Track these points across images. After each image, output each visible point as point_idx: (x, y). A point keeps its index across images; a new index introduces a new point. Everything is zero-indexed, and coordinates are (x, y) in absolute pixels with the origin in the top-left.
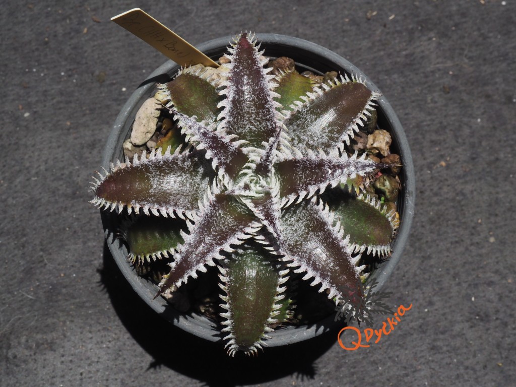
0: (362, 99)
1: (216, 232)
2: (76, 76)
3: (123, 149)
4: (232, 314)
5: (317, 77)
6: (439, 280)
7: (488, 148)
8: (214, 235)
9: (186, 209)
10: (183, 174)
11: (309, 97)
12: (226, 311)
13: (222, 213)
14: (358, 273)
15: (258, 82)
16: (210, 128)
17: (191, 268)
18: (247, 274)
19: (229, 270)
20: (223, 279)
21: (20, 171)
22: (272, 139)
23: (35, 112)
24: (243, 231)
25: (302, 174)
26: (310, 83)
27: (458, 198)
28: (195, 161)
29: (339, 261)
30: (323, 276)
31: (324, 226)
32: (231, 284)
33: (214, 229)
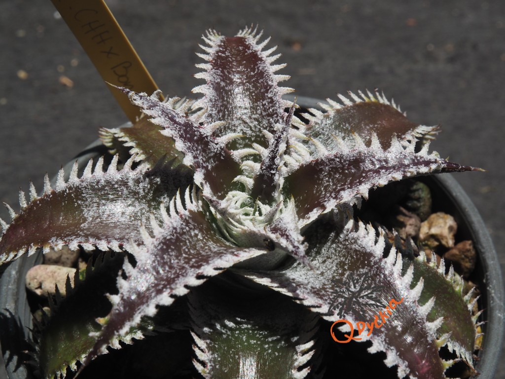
1: (189, 255)
8: (186, 258)
10: (137, 204)
13: (200, 235)
14: (432, 333)
15: (254, 66)
17: (147, 302)
19: (211, 343)
20: (201, 356)
24: (235, 254)
25: (329, 182)
28: (156, 183)
31: (369, 258)
32: (215, 365)
33: (187, 250)
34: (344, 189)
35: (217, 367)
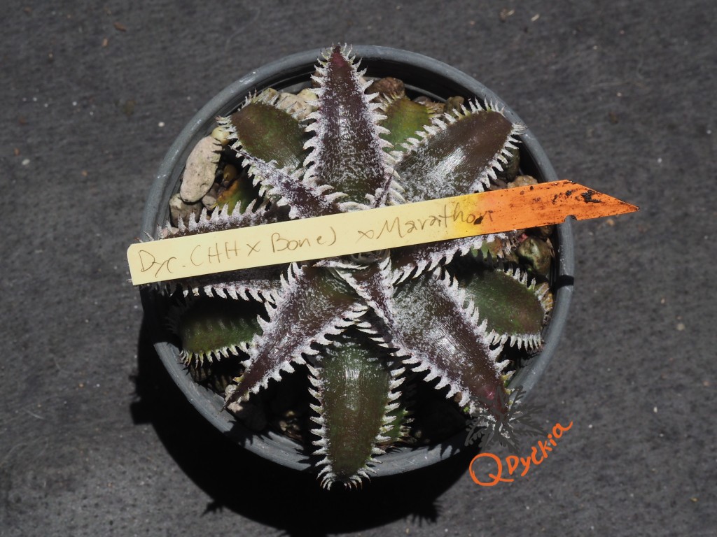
0: (499, 135)
1: (305, 318)
2: (94, 107)
3: (169, 208)
4: (327, 431)
5: (437, 105)
6: (608, 383)
7: (673, 199)
8: (302, 322)
9: (262, 288)
11: (427, 132)
12: (319, 426)
13: (313, 291)
14: (499, 371)
15: (358, 114)
16: (294, 177)
17: (273, 367)
18: (347, 376)
19: (322, 370)
20: (315, 383)
21: (18, 241)
22: (379, 191)
23: (38, 159)
24: (342, 316)
26: (426, 113)
27: (632, 269)
29: (473, 355)
30: (452, 376)
31: (452, 308)
32: (326, 389)
33: (303, 314)
34: (433, 251)
35: (328, 390)
